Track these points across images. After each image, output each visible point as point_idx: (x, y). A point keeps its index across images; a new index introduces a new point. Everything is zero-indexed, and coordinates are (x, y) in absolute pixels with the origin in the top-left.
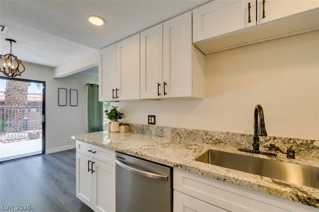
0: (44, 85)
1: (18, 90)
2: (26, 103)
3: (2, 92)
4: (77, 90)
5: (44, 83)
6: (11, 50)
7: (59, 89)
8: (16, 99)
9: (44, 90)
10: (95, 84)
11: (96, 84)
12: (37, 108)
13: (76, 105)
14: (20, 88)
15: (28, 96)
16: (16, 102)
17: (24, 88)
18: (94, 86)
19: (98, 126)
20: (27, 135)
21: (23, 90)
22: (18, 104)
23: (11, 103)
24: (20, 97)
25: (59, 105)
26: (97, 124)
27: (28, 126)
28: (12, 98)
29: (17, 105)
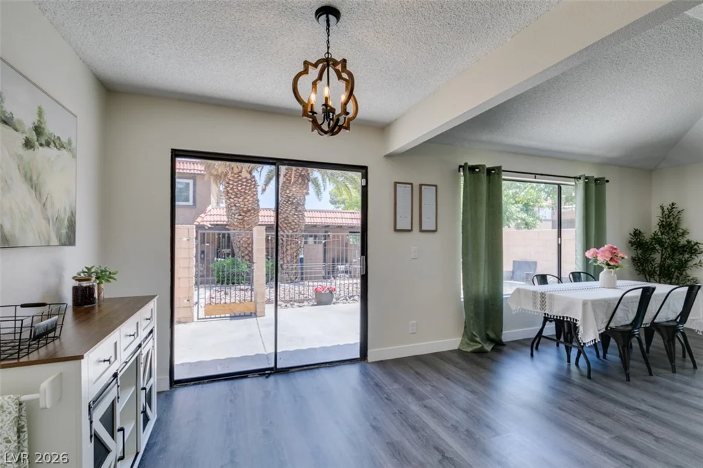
0: (365, 176)
1: (292, 203)
2: (303, 227)
3: (270, 209)
4: (436, 186)
5: (364, 170)
6: (328, 48)
7: (396, 183)
8: (290, 221)
9: (365, 191)
10: (482, 164)
11: (484, 166)
12: (315, 236)
13: (434, 229)
14: (294, 199)
15: (306, 214)
16: (289, 225)
17: (300, 199)
18: (477, 170)
19: (486, 293)
20: (311, 293)
21: (298, 204)
22: (292, 229)
23: (283, 229)
24: (295, 216)
25: (396, 230)
26: (484, 288)
27: (304, 271)
28: (284, 218)
29: (291, 231)
